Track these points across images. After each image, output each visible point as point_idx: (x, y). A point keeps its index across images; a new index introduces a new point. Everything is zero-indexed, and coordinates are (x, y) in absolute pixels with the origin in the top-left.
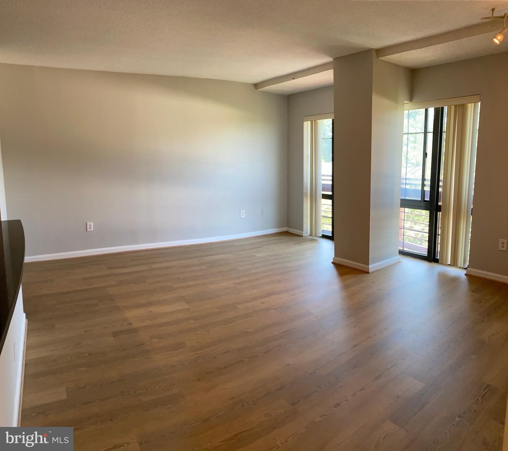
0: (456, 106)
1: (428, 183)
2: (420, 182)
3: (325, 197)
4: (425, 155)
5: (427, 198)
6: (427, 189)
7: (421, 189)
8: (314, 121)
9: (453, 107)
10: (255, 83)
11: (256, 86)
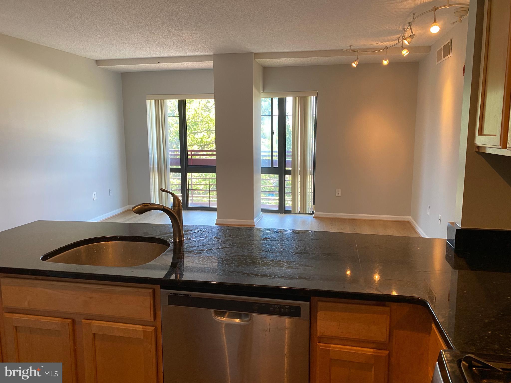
0: (299, 98)
1: (276, 154)
2: (270, 154)
3: (173, 170)
4: (272, 133)
5: (276, 165)
6: (276, 158)
7: (271, 159)
8: (160, 100)
9: (297, 98)
10: (97, 59)
11: (98, 62)
